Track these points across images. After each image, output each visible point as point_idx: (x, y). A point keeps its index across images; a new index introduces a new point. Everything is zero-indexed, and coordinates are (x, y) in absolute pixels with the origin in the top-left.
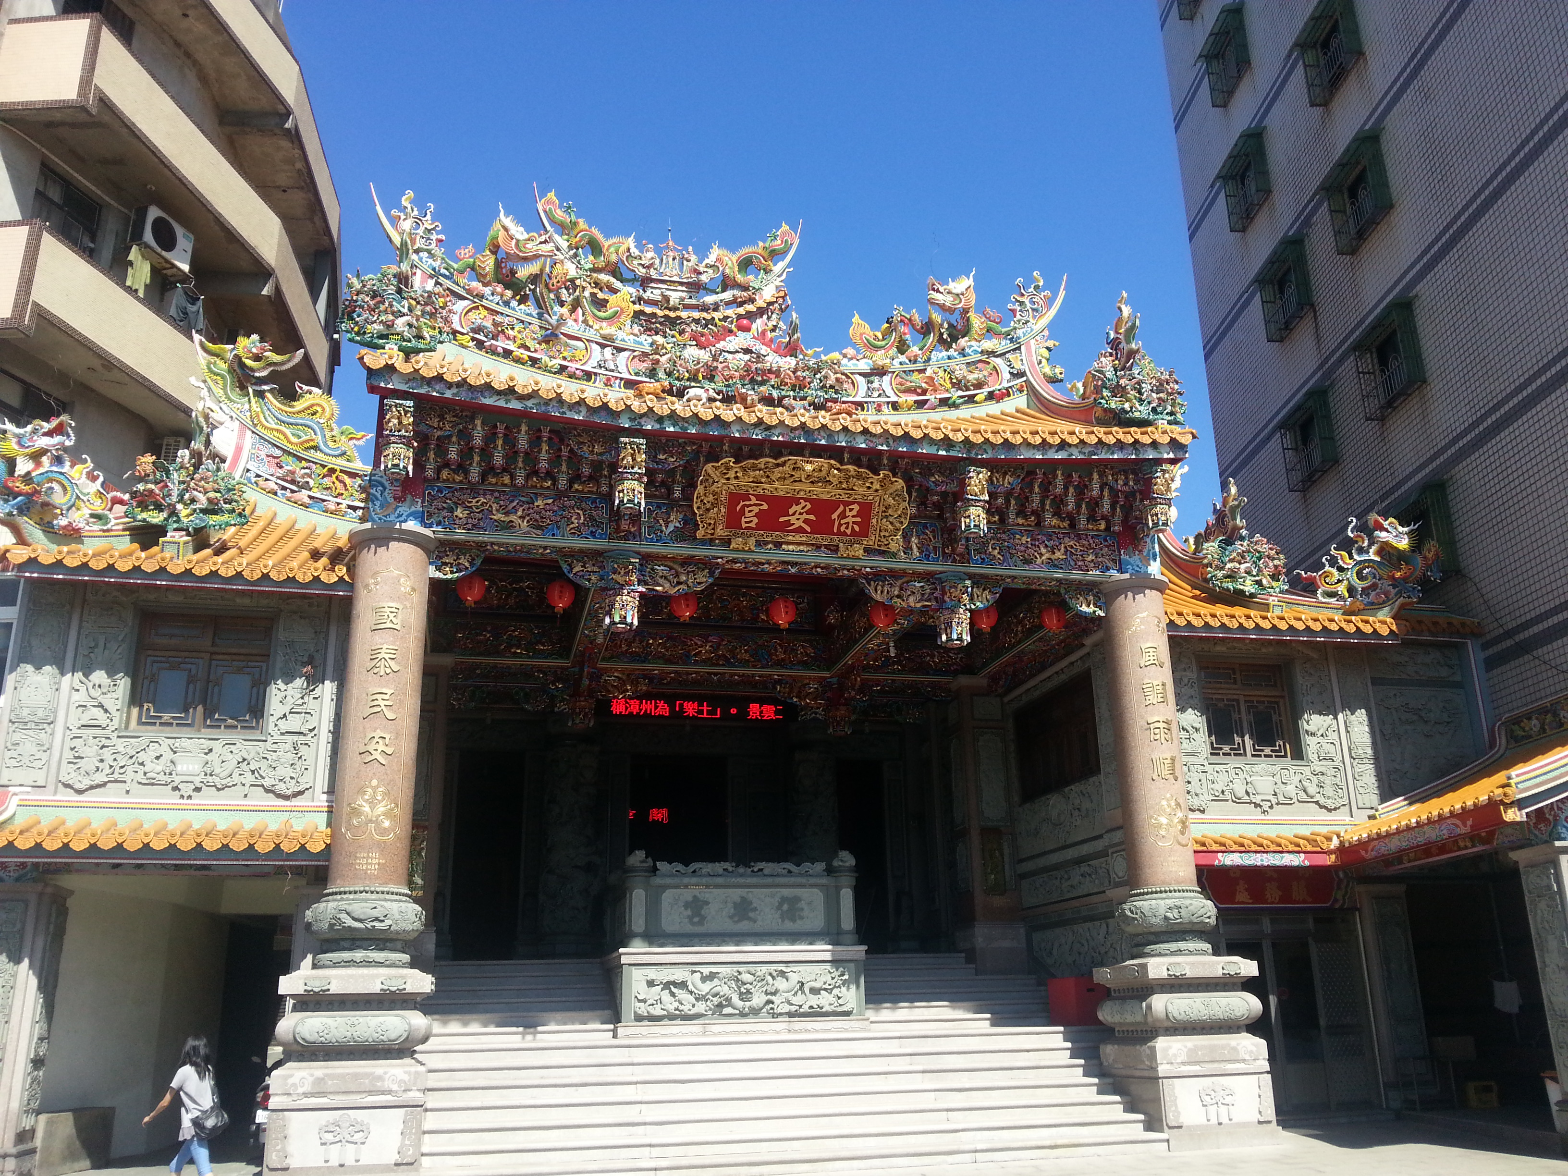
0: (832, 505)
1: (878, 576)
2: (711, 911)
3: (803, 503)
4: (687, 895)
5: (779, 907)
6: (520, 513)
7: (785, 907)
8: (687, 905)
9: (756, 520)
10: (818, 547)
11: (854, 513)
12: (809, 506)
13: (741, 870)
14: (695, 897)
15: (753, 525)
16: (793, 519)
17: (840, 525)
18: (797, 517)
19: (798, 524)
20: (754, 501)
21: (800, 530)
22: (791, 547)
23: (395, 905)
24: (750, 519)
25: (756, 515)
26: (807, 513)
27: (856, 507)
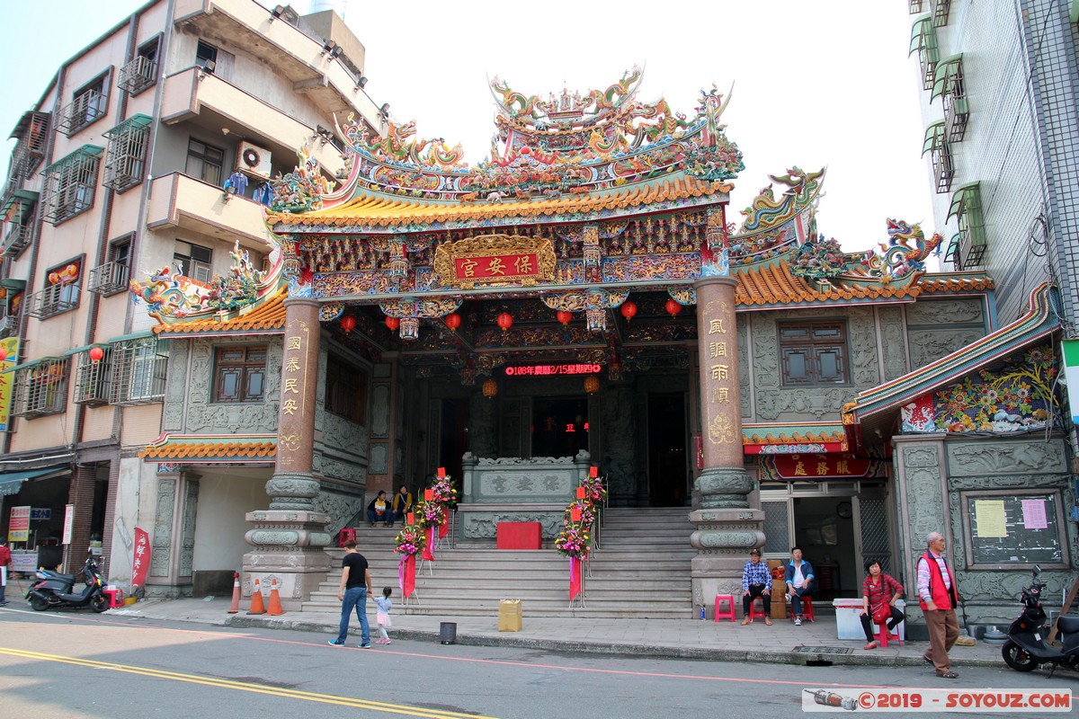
0: (513, 258)
1: (550, 294)
2: (507, 485)
3: (497, 259)
4: (495, 476)
5: (545, 482)
6: (356, 283)
7: (549, 482)
8: (494, 482)
9: (473, 272)
10: (512, 282)
11: (527, 261)
12: (500, 260)
13: (524, 461)
14: (499, 477)
15: (472, 275)
16: (493, 269)
17: (520, 269)
18: (495, 266)
19: (496, 271)
20: (469, 261)
21: (498, 274)
22: (495, 285)
23: (297, 481)
24: (469, 271)
25: (473, 269)
26: (500, 264)
27: (527, 258)
